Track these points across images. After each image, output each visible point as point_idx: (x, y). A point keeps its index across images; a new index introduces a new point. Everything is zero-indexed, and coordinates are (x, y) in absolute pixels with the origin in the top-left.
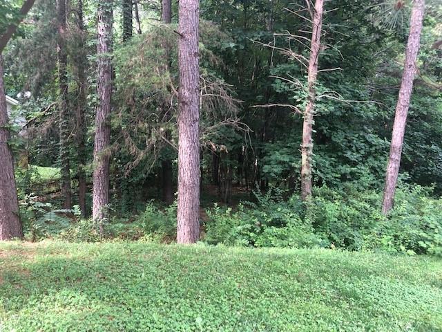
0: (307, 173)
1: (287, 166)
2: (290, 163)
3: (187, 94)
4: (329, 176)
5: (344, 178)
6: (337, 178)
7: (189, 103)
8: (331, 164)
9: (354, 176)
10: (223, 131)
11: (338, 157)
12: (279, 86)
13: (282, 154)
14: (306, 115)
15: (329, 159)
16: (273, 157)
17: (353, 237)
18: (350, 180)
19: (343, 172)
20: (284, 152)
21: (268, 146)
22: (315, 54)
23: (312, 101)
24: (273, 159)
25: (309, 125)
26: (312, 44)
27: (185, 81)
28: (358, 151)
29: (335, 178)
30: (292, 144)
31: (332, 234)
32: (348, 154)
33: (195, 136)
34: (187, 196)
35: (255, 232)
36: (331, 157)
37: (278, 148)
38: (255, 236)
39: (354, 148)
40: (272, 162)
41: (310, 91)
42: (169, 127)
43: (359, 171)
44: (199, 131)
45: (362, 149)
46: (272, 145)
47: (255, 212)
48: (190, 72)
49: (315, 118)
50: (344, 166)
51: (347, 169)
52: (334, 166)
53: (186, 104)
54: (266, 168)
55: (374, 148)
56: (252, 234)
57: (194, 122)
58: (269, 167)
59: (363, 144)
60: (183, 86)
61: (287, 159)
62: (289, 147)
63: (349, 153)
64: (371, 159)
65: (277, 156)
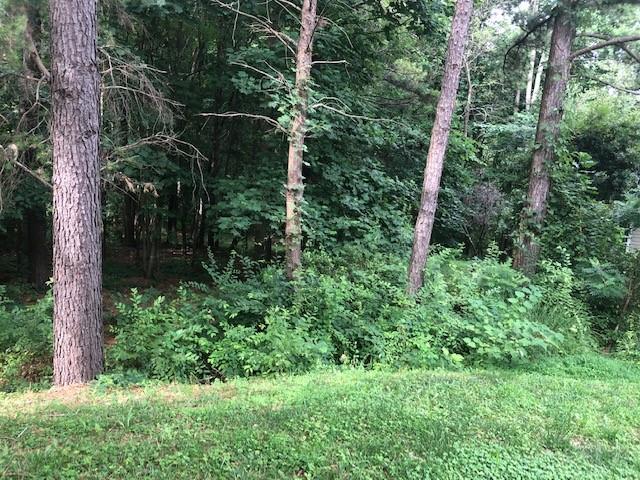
0: (295, 233)
1: (257, 217)
2: (262, 214)
3: (70, 74)
4: (320, 233)
5: (341, 236)
6: (332, 236)
7: (75, 95)
8: (322, 216)
9: (355, 234)
10: (145, 155)
11: (331, 204)
12: (245, 84)
13: (248, 198)
14: (294, 135)
15: (319, 207)
16: (234, 204)
17: (370, 336)
18: (350, 239)
19: (339, 226)
20: (251, 194)
21: (224, 183)
22: (308, 32)
23: (303, 113)
24: (235, 206)
25: (298, 153)
26: (304, 16)
27: (64, 45)
28: (359, 196)
29: (329, 236)
30: (265, 181)
31: (336, 332)
32: (347, 200)
33: (90, 164)
34: (74, 288)
35: (208, 338)
36: (321, 204)
37: (241, 187)
38: (208, 343)
39: (354, 190)
40: (233, 212)
41: (301, 95)
42: (31, 142)
43: (362, 225)
44: (99, 155)
45: (366, 192)
46: (232, 183)
47: (209, 300)
48: (77, 28)
49: (307, 141)
50: (341, 218)
51: (345, 223)
52: (327, 219)
53: (69, 95)
54: (224, 223)
55: (381, 191)
56: (203, 342)
57: (88, 134)
58: (229, 219)
59: (366, 185)
60: (61, 55)
61: (256, 207)
62: (258, 187)
63: (348, 198)
64: (377, 208)
65: (241, 201)
